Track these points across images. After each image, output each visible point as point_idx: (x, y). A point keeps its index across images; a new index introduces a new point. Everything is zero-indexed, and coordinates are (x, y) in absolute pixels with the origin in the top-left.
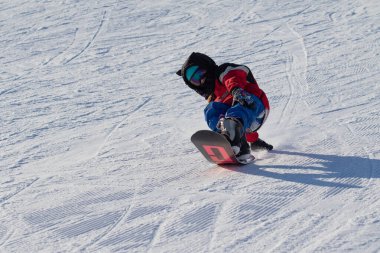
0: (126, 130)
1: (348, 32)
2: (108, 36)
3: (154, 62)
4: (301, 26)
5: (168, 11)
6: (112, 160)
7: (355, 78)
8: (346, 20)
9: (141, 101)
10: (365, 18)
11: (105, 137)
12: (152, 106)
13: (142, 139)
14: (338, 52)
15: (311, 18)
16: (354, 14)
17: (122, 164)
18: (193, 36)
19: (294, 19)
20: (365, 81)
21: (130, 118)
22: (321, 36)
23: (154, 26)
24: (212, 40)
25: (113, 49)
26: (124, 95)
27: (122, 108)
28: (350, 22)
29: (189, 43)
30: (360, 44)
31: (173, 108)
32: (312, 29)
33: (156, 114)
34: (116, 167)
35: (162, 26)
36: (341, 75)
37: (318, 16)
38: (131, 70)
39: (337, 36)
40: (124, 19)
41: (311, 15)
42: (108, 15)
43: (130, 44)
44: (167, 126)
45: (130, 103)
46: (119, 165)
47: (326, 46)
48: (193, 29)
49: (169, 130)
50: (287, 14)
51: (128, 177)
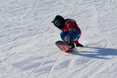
0: (43, 38)
1: (110, 7)
2: (37, 9)
3: (51, 17)
4: (95, 5)
5: (55, 1)
6: (38, 47)
7: (112, 21)
8: (109, 3)
9: (47, 29)
10: (115, 2)
11: (36, 40)
12: (50, 30)
13: (47, 40)
14: (106, 13)
15: (99, 3)
16: (111, 1)
17: (41, 48)
18: (63, 9)
19: (93, 3)
20: (115, 22)
21: (44, 34)
22: (101, 8)
23: (51, 6)
24: (68, 10)
25: (38, 13)
26: (42, 27)
27: (41, 31)
28: (110, 4)
29: (62, 11)
30: (113, 11)
31: (57, 31)
32: (99, 6)
33: (52, 33)
34: (39, 49)
35: (53, 6)
36: (107, 20)
37: (100, 2)
38: (44, 19)
39: (106, 8)
40: (42, 4)
41: (98, 2)
42: (37, 3)
43: (44, 12)
44: (55, 36)
45: (44, 30)
47: (103, 11)
48: (63, 7)
49: (56, 37)
50: (91, 2)
51: (43, 52)
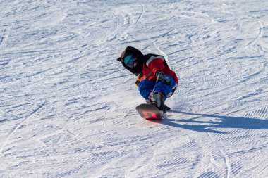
0: (25, 130)
1: (205, 51)
2: (7, 50)
3: (46, 73)
4: (165, 46)
5: (57, 31)
6: (15, 156)
7: (211, 91)
8: (203, 42)
9: (36, 107)
10: (218, 41)
11: (7, 136)
12: (44, 111)
13: (38, 139)
14: (196, 69)
15: (174, 40)
16: (209, 37)
17: (22, 160)
18: (78, 52)
19: (159, 40)
20: (220, 94)
21: (28, 120)
22: (182, 55)
23: (45, 43)
24: (93, 56)
25: (12, 61)
26: (22, 101)
27: (21, 112)
28: (206, 44)
29: (74, 58)
30: (214, 63)
31: (63, 113)
32: (175, 49)
33: (49, 117)
34: (18, 162)
35: (52, 44)
36: (199, 88)
37: (180, 38)
38: (27, 79)
39: (195, 55)
40: (20, 37)
41: (174, 37)
42: (7, 32)
43: (26, 58)
44: (58, 128)
45: (27, 108)
46: (20, 161)
47: (186, 64)
48: (78, 47)
50: (154, 36)
51: (28, 172)
